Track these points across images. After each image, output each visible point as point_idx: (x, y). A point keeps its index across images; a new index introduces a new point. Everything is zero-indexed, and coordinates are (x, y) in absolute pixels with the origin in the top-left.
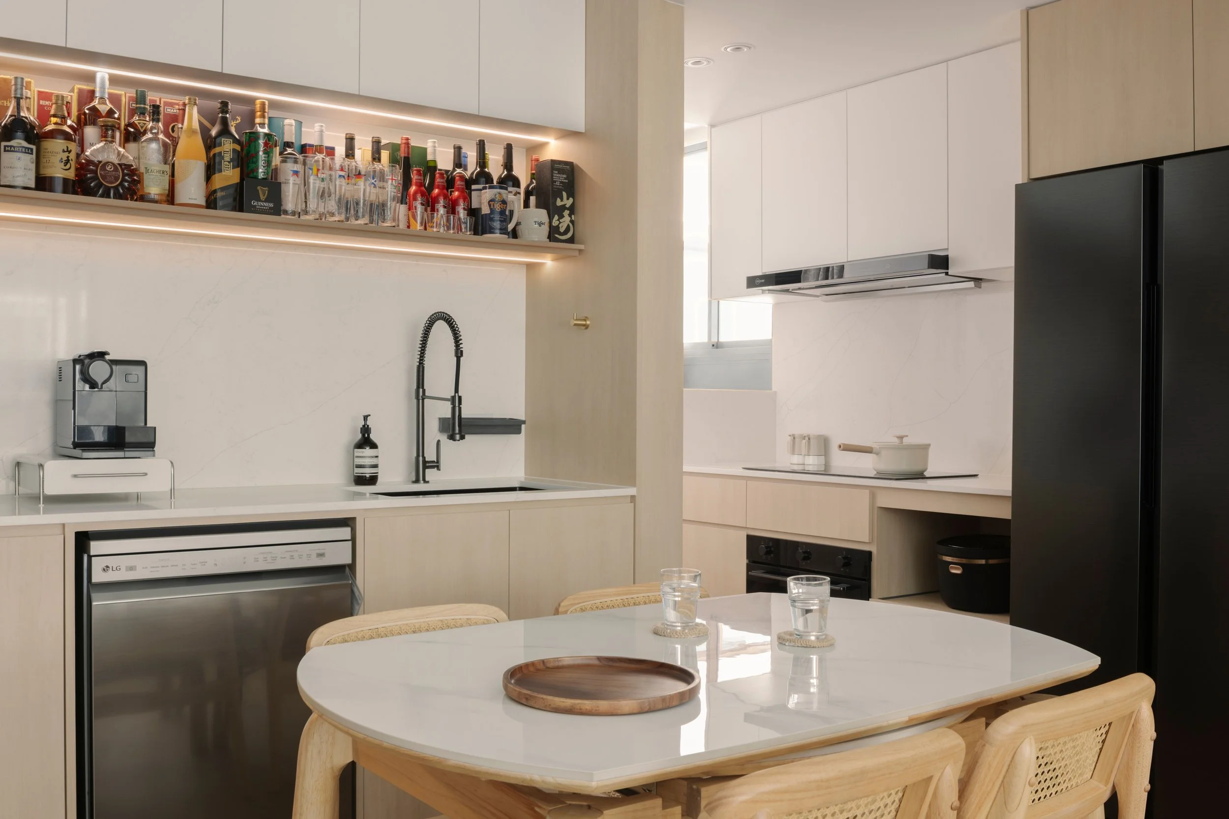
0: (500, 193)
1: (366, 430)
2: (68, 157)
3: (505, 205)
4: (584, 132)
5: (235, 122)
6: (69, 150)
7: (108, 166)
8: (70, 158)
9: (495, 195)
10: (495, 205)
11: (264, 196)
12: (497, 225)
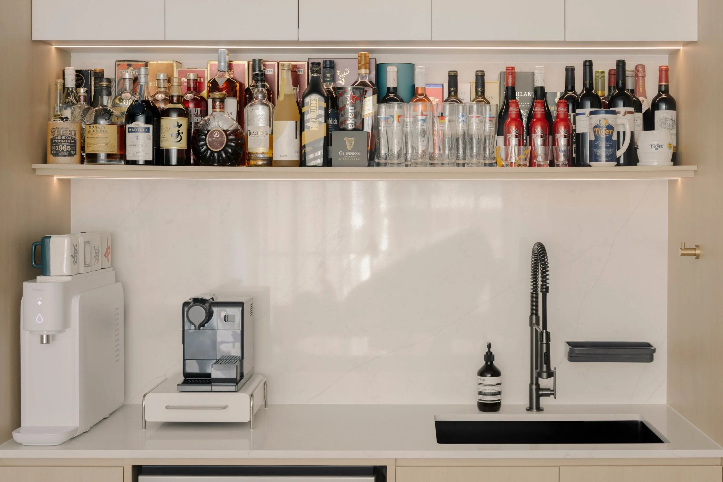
0: (605, 119)
1: (489, 357)
2: (179, 131)
3: (611, 131)
4: (696, 40)
5: (344, 75)
6: (179, 124)
7: (215, 133)
8: (180, 132)
9: (600, 121)
10: (599, 131)
11: (351, 146)
12: (603, 152)
